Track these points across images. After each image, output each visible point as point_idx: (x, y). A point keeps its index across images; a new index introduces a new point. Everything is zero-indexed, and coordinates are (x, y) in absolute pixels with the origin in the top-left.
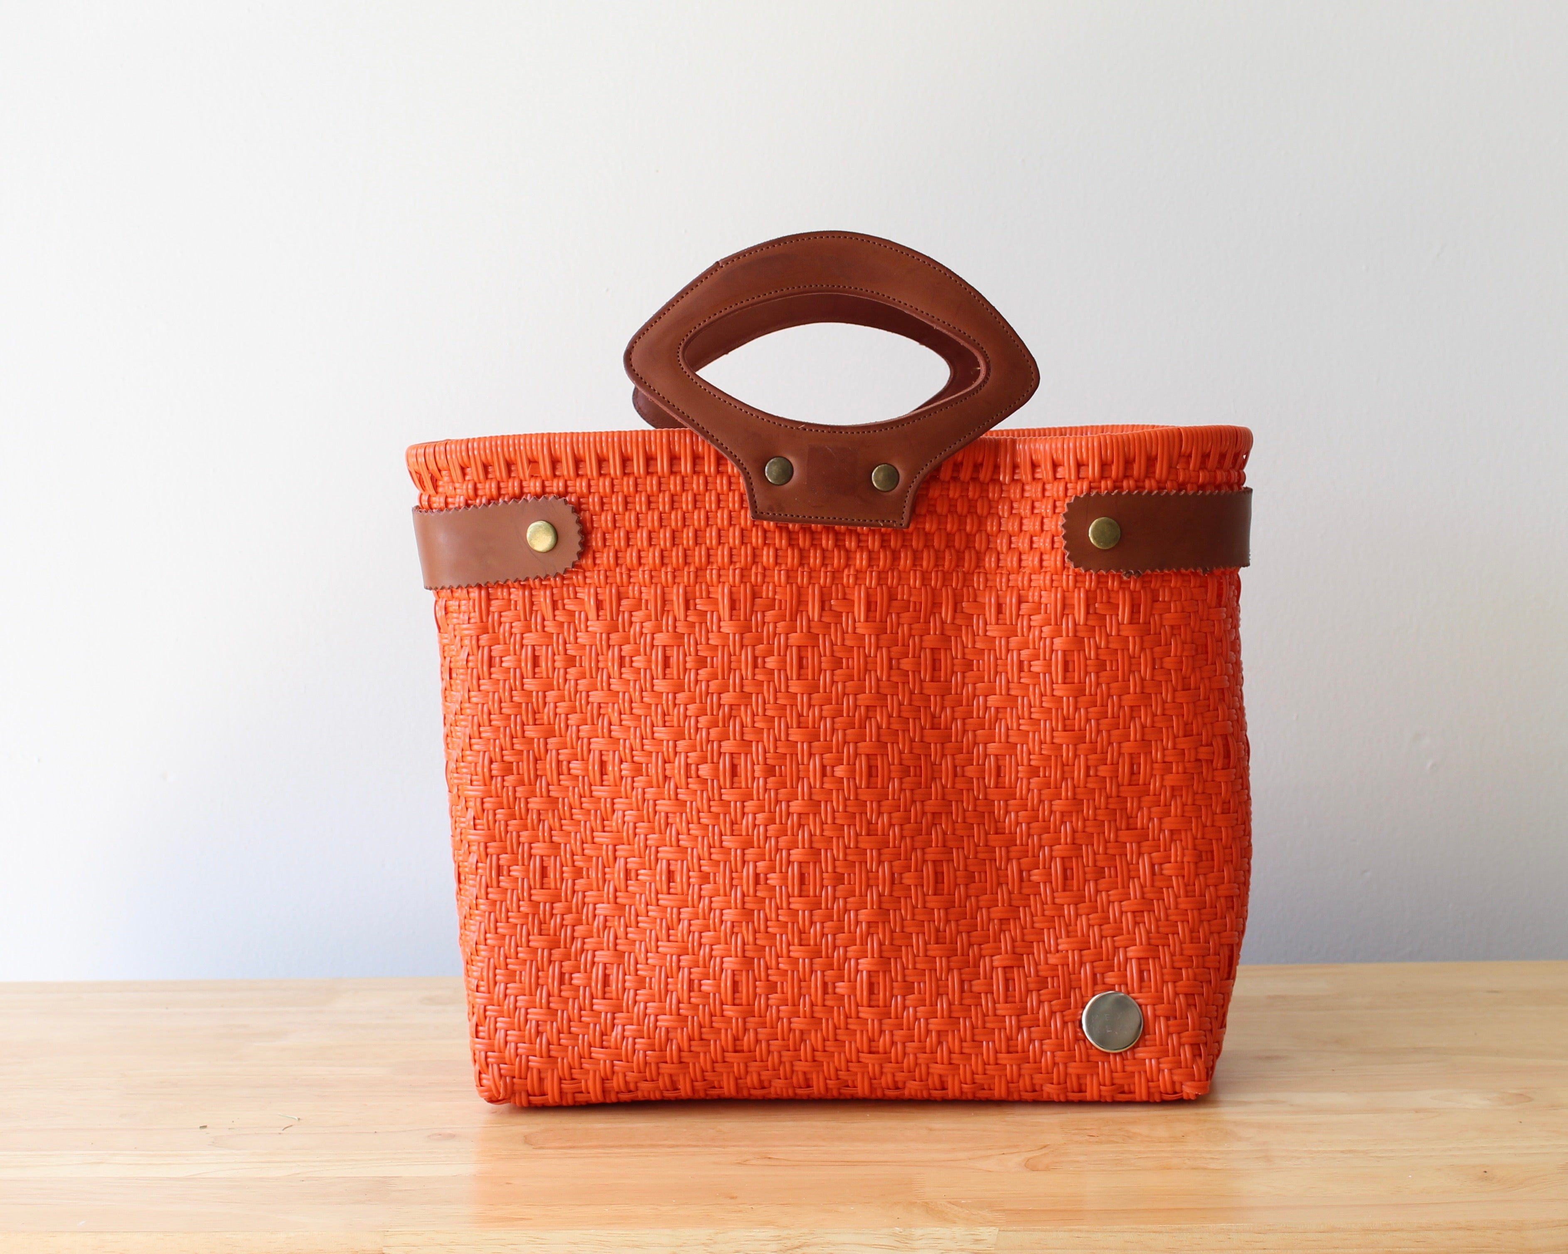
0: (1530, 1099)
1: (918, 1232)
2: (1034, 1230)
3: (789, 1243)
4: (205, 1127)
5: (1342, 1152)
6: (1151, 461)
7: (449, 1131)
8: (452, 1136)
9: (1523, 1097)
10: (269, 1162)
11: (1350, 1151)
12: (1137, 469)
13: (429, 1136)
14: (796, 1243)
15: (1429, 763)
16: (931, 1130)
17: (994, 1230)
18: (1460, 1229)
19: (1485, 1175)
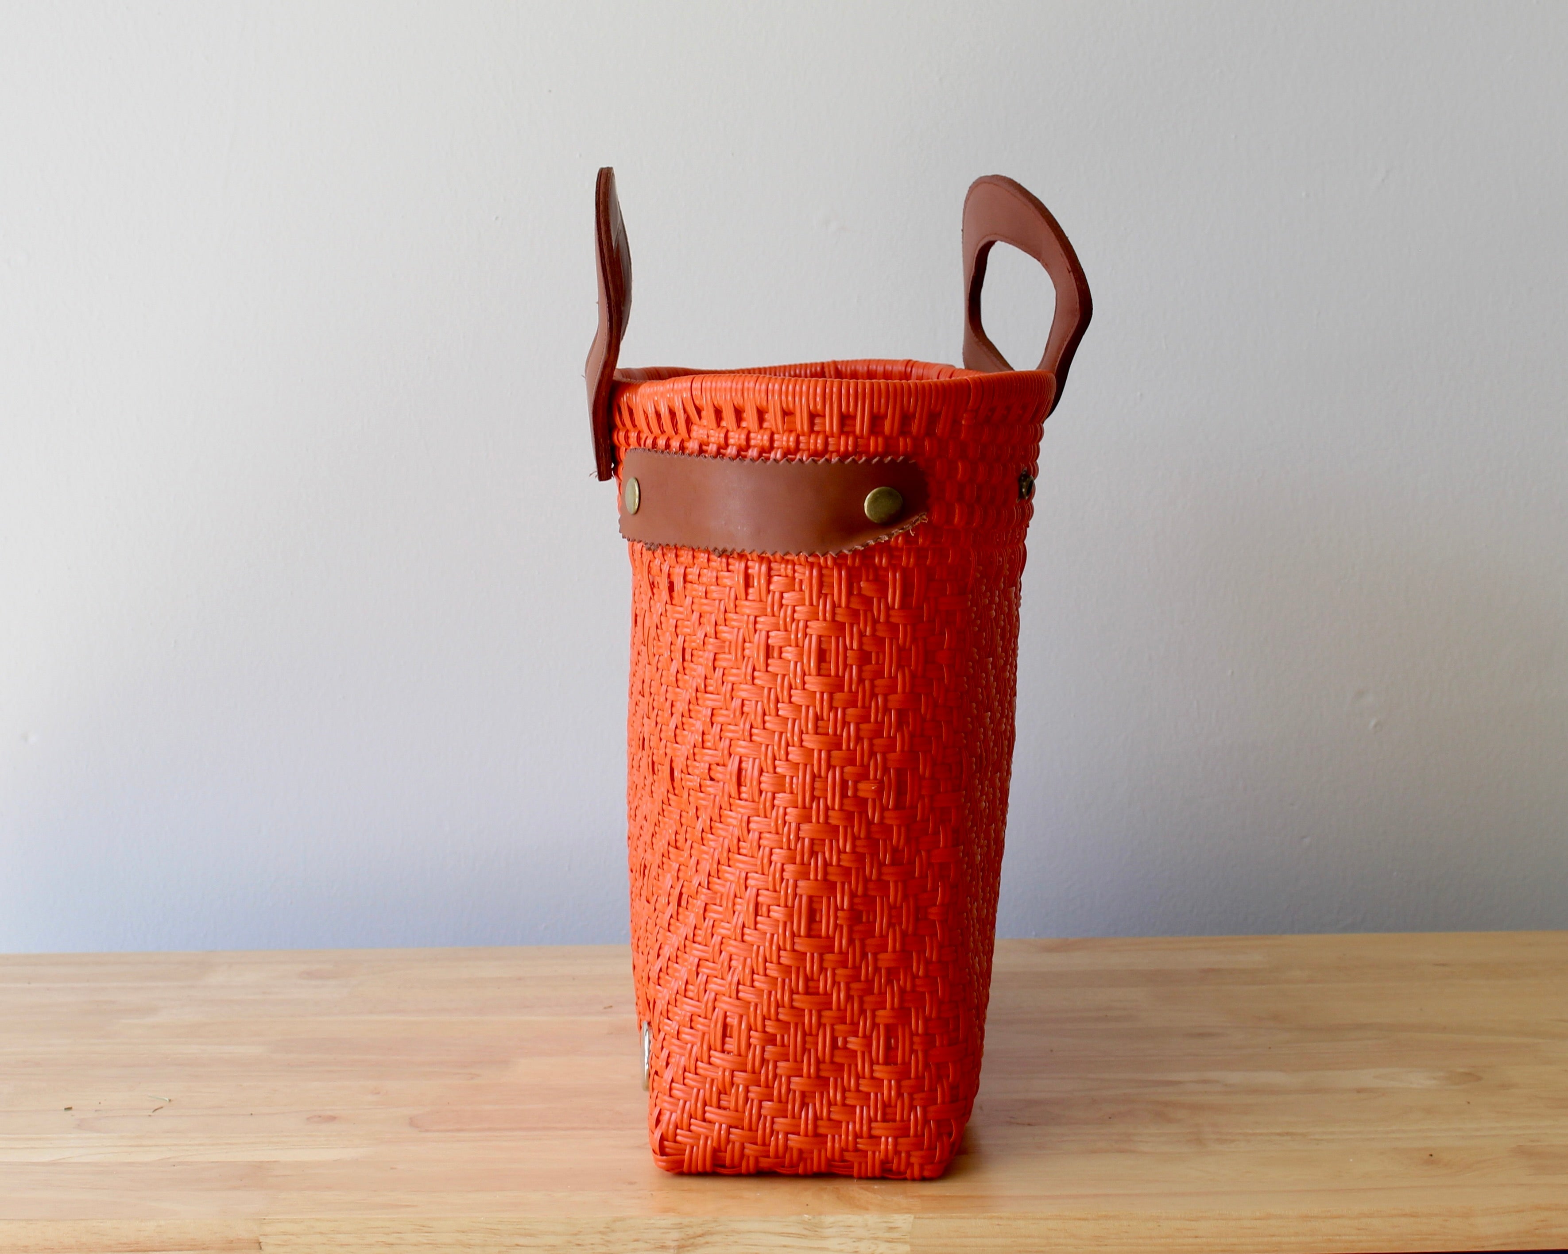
0: (1479, 1079)
1: (829, 1219)
2: (951, 1218)
3: (691, 1232)
4: (69, 1109)
5: (1279, 1134)
7: (329, 1113)
8: (332, 1119)
9: (1472, 1077)
10: (137, 1146)
11: (1287, 1134)
13: (308, 1119)
14: (699, 1231)
15: (1373, 723)
17: (909, 1217)
18: (1405, 1215)
19: (1431, 1159)
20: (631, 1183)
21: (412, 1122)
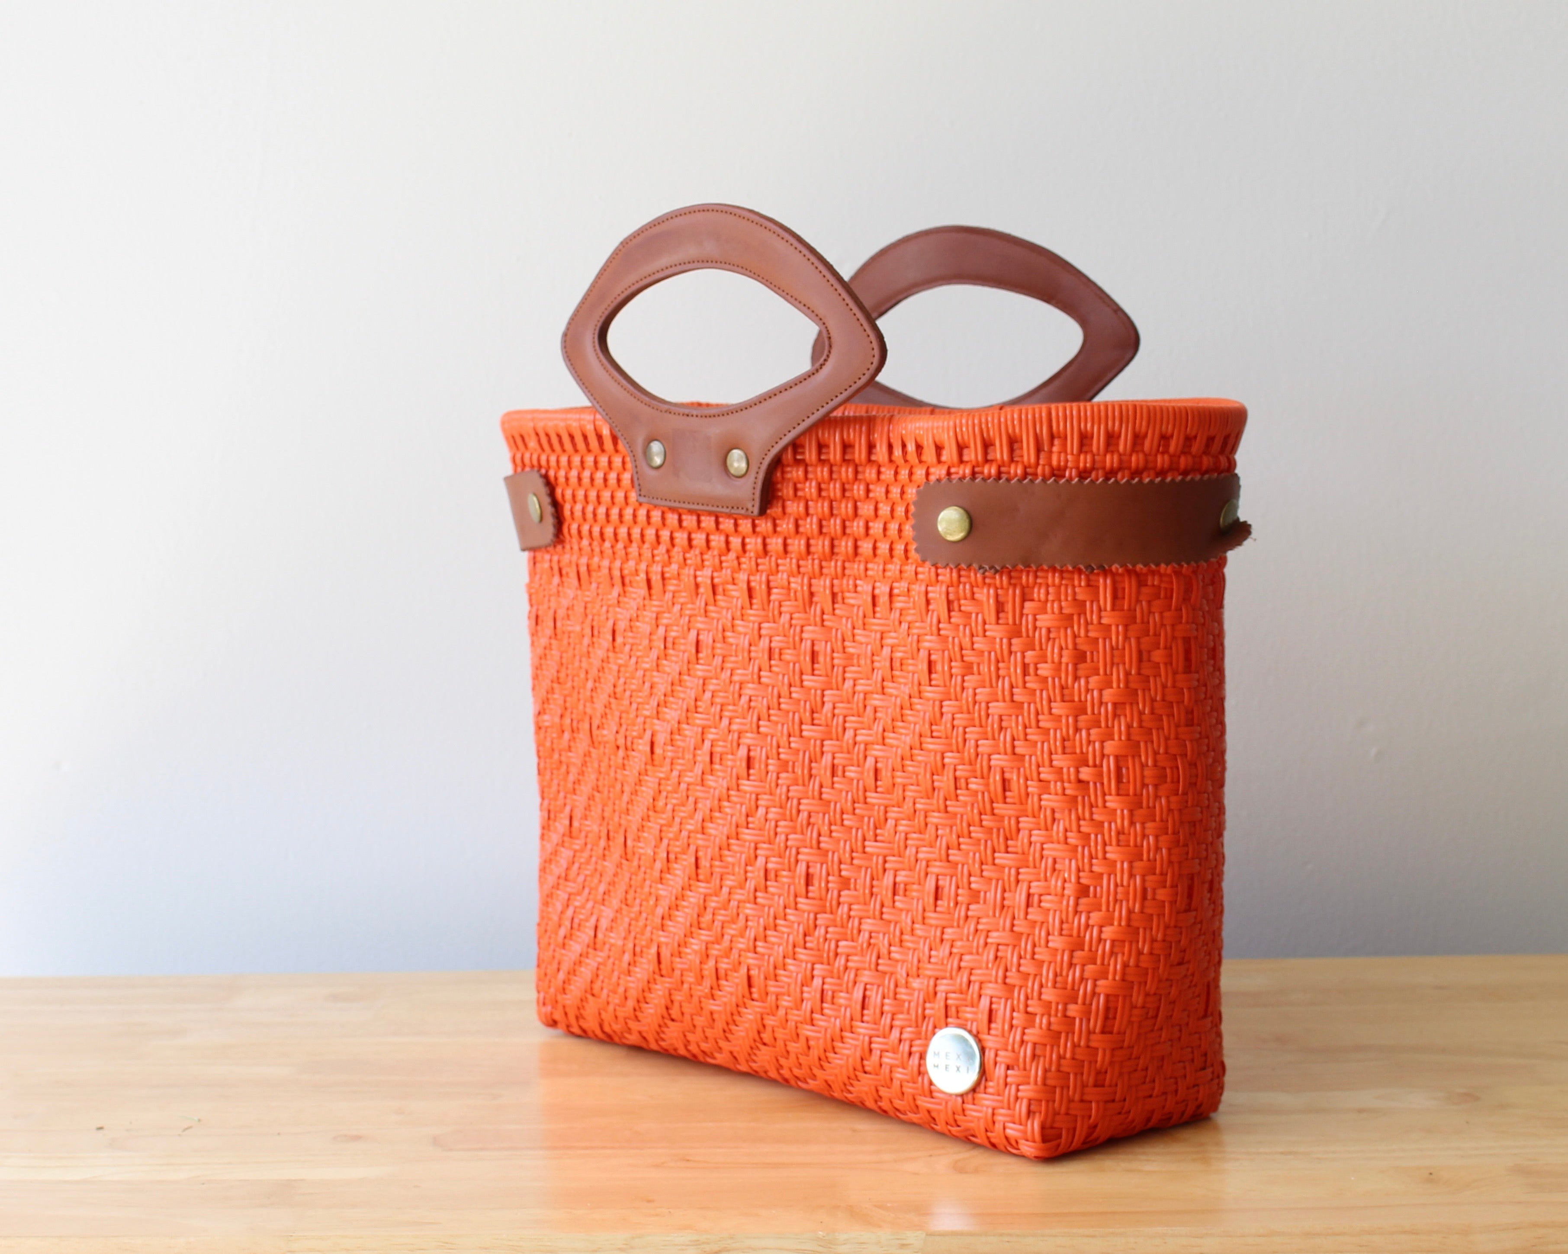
0: (1477, 1099)
4: (101, 1128)
5: (1282, 1153)
6: (1013, 442)
7: (359, 1133)
8: (357, 1138)
9: (1470, 1097)
10: (167, 1165)
12: (1000, 452)
13: (335, 1138)
15: (1374, 751)
16: (855, 1131)
18: (1405, 1232)
19: (1431, 1177)
20: (649, 1201)
21: (436, 1141)
